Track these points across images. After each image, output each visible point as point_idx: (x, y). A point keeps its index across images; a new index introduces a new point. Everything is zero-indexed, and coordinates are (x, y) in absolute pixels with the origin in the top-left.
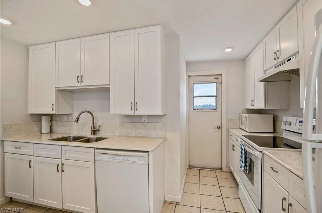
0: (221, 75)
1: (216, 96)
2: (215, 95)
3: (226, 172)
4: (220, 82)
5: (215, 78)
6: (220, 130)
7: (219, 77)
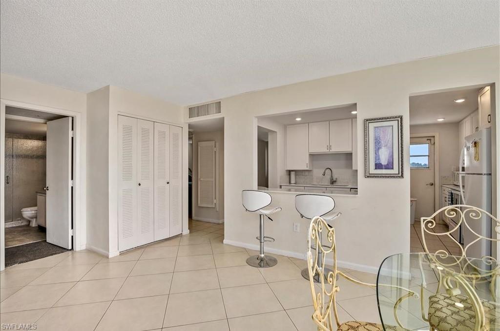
0: (434, 137)
1: (429, 156)
2: (428, 154)
3: (439, 224)
4: (433, 143)
5: (428, 140)
6: (433, 186)
7: (432, 139)
